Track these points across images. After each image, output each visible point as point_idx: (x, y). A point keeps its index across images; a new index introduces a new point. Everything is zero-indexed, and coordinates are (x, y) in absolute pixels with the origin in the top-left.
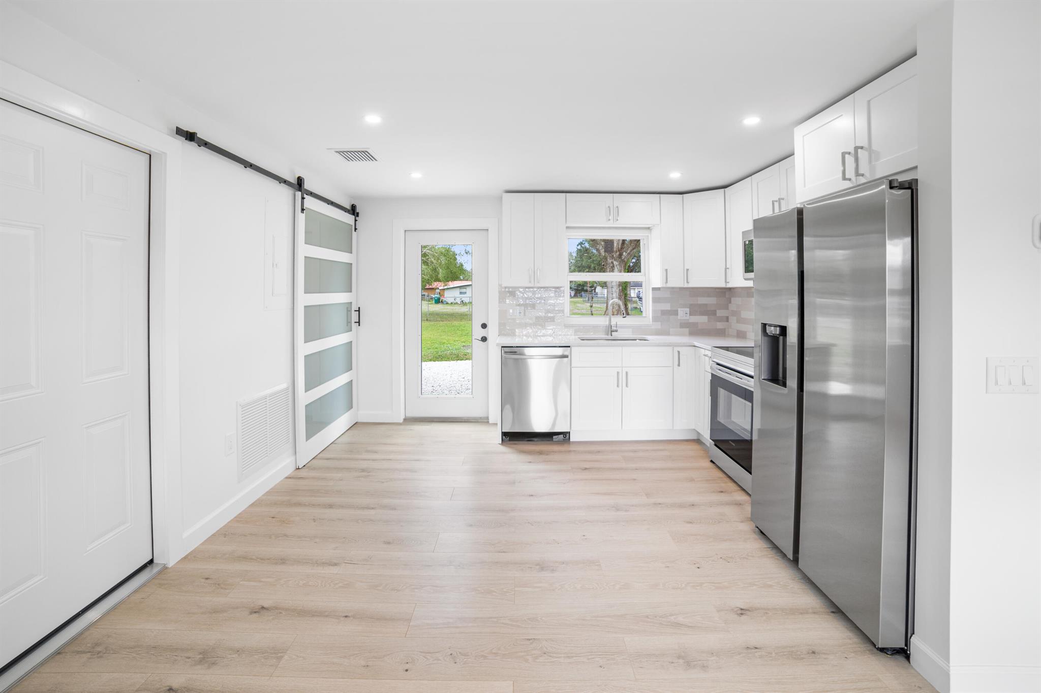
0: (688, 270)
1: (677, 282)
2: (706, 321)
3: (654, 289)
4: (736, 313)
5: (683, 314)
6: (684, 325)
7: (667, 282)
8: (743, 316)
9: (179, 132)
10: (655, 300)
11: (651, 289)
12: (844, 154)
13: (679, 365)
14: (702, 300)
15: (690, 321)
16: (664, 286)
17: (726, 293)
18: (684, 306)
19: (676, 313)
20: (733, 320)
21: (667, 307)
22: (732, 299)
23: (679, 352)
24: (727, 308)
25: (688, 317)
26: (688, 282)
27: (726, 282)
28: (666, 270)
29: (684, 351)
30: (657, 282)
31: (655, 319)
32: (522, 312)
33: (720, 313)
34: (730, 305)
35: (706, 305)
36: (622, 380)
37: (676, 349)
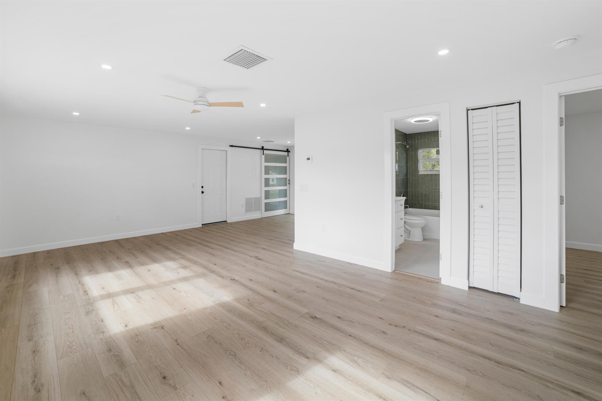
9: (230, 146)
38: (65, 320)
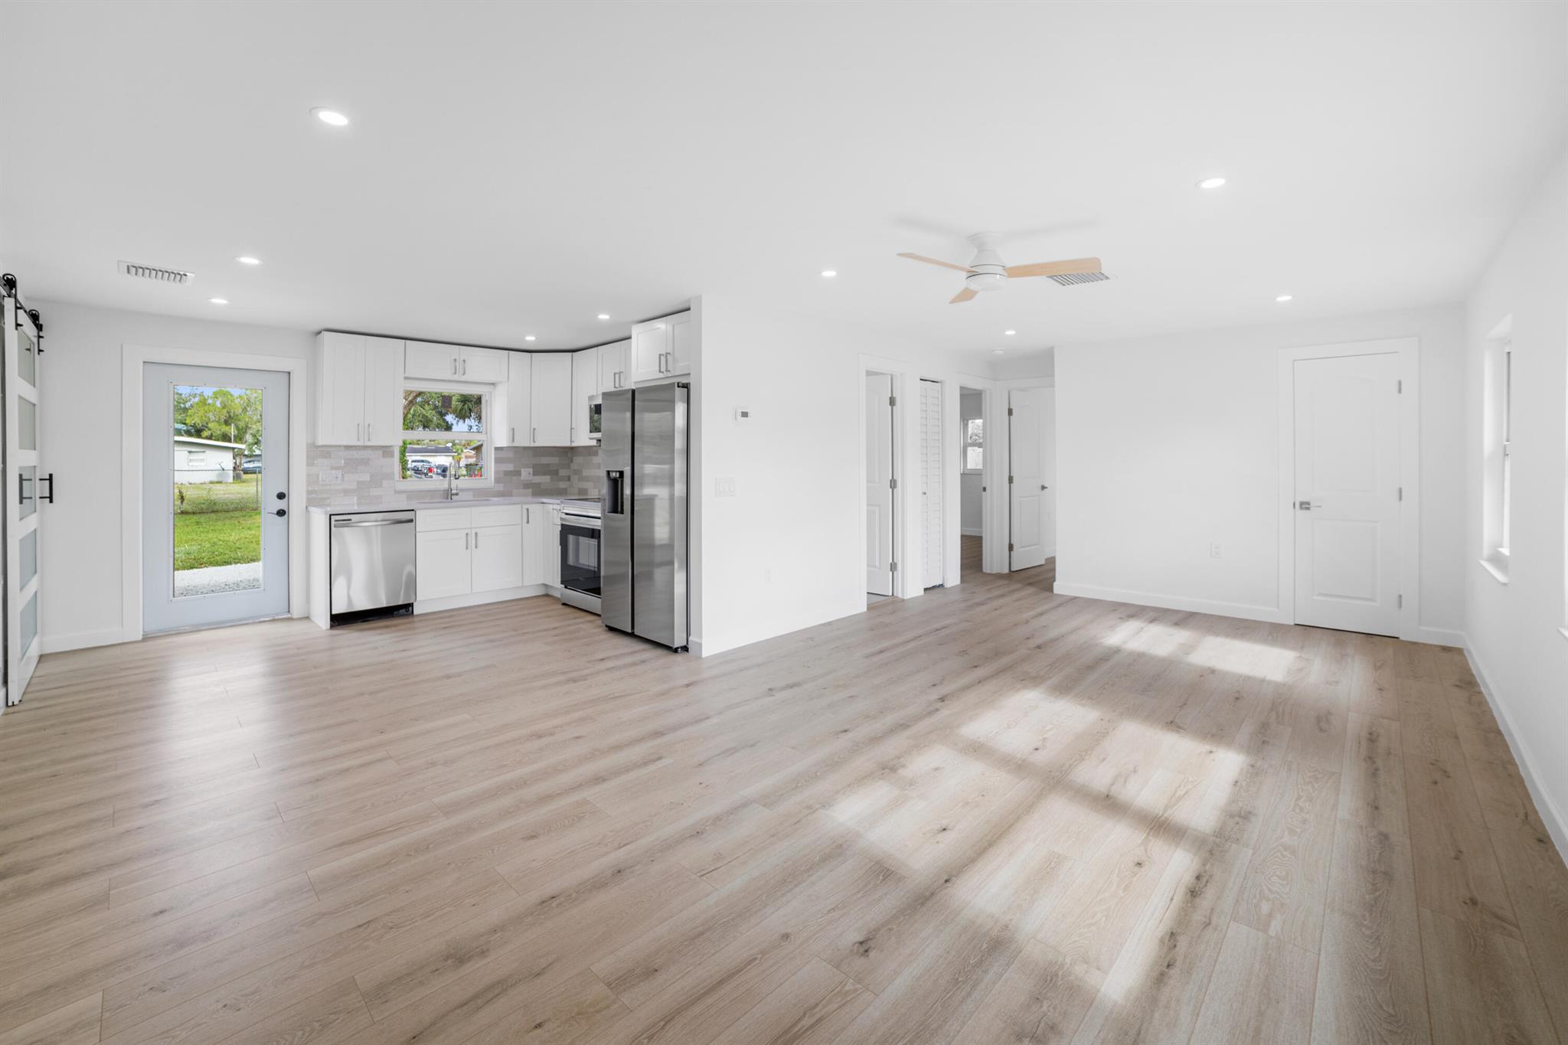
0: (534, 429)
1: (523, 441)
2: (549, 480)
3: (497, 449)
4: (578, 472)
5: (526, 474)
6: (527, 485)
7: (513, 441)
8: (584, 474)
10: (498, 461)
11: (493, 449)
12: (660, 355)
13: (528, 522)
14: (545, 460)
15: (533, 482)
16: (511, 445)
17: (568, 453)
18: (527, 466)
19: (518, 473)
20: (574, 478)
21: (510, 467)
22: (574, 458)
23: (528, 510)
24: (569, 467)
25: (531, 477)
26: (534, 441)
27: (571, 441)
28: (513, 429)
29: (532, 507)
30: (502, 441)
31: (497, 480)
32: (340, 476)
33: (563, 473)
34: (572, 464)
35: (548, 465)
36: (472, 541)
37: (525, 507)
38: (1302, 832)
